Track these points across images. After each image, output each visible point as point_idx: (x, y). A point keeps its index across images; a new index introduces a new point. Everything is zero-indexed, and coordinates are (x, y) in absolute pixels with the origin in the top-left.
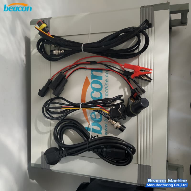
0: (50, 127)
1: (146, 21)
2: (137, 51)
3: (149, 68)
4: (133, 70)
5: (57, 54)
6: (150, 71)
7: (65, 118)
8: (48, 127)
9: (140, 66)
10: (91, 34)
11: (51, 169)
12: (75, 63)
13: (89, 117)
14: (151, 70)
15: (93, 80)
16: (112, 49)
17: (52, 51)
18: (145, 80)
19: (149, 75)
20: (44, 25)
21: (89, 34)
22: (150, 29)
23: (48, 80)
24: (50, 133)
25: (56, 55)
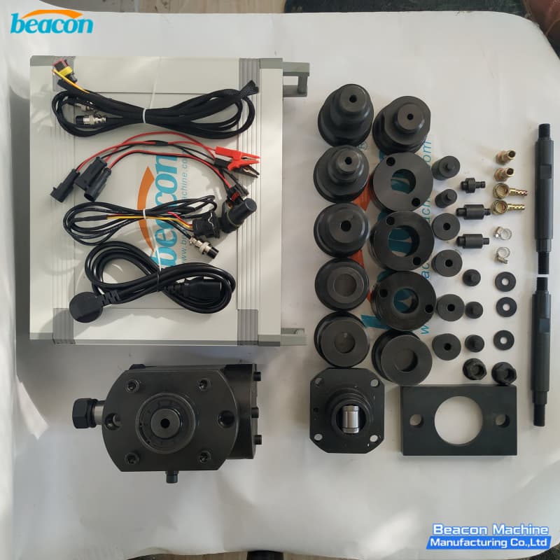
0: (73, 260)
1: (251, 84)
2: (234, 129)
3: (254, 154)
4: (230, 159)
5: (92, 123)
6: (257, 160)
7: (107, 241)
8: (69, 262)
9: (240, 150)
10: (156, 93)
11: (75, 338)
12: (125, 142)
13: (153, 238)
14: (258, 158)
15: (160, 173)
16: (193, 121)
17: (82, 117)
18: (248, 174)
19: (254, 166)
20: (68, 70)
21: (152, 93)
22: (255, 95)
23: (70, 171)
24: (73, 272)
25: (88, 126)
